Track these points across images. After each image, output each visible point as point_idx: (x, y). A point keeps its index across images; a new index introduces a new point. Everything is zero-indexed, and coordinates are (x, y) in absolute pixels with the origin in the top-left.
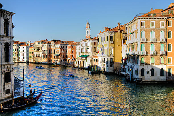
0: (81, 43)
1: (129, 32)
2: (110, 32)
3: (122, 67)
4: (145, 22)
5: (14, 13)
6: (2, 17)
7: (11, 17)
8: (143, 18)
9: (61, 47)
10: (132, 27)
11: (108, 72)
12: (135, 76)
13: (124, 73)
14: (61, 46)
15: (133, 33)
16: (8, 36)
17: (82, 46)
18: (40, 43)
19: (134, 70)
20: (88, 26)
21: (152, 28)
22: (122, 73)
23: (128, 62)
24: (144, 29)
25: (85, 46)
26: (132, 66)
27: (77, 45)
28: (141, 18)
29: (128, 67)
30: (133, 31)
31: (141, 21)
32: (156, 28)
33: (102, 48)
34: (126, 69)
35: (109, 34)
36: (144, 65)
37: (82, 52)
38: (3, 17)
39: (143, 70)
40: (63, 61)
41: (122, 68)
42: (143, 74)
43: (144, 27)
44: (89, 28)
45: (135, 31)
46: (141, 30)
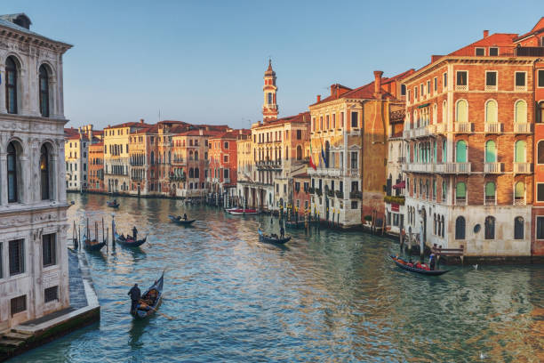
0: (254, 132)
1: (412, 102)
2: (350, 100)
3: (390, 210)
4: (470, 71)
5: (70, 46)
6: (33, 57)
7: (61, 58)
8: (462, 61)
9: (191, 144)
10: (426, 88)
11: (345, 223)
12: (434, 240)
13: (395, 229)
14: (191, 141)
15: (429, 105)
16: (50, 117)
17: (258, 141)
18: (125, 130)
19: (430, 220)
20: (271, 78)
21: (489, 90)
22: (390, 229)
23: (411, 195)
24: (465, 95)
25: (265, 140)
26: (424, 209)
27: (239, 139)
28: (457, 61)
29: (411, 210)
30: (428, 97)
31: (455, 68)
32: (503, 92)
33: (324, 148)
34: (402, 216)
35: (348, 106)
36: (463, 207)
37: (258, 159)
38: (37, 58)
39: (461, 222)
40: (196, 188)
41: (389, 214)
42: (460, 233)
43: (466, 89)
44: (274, 84)
45: (436, 99)
46: (457, 96)
